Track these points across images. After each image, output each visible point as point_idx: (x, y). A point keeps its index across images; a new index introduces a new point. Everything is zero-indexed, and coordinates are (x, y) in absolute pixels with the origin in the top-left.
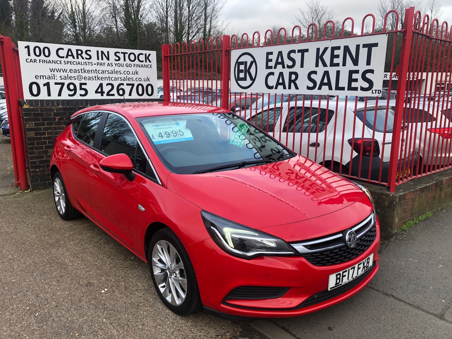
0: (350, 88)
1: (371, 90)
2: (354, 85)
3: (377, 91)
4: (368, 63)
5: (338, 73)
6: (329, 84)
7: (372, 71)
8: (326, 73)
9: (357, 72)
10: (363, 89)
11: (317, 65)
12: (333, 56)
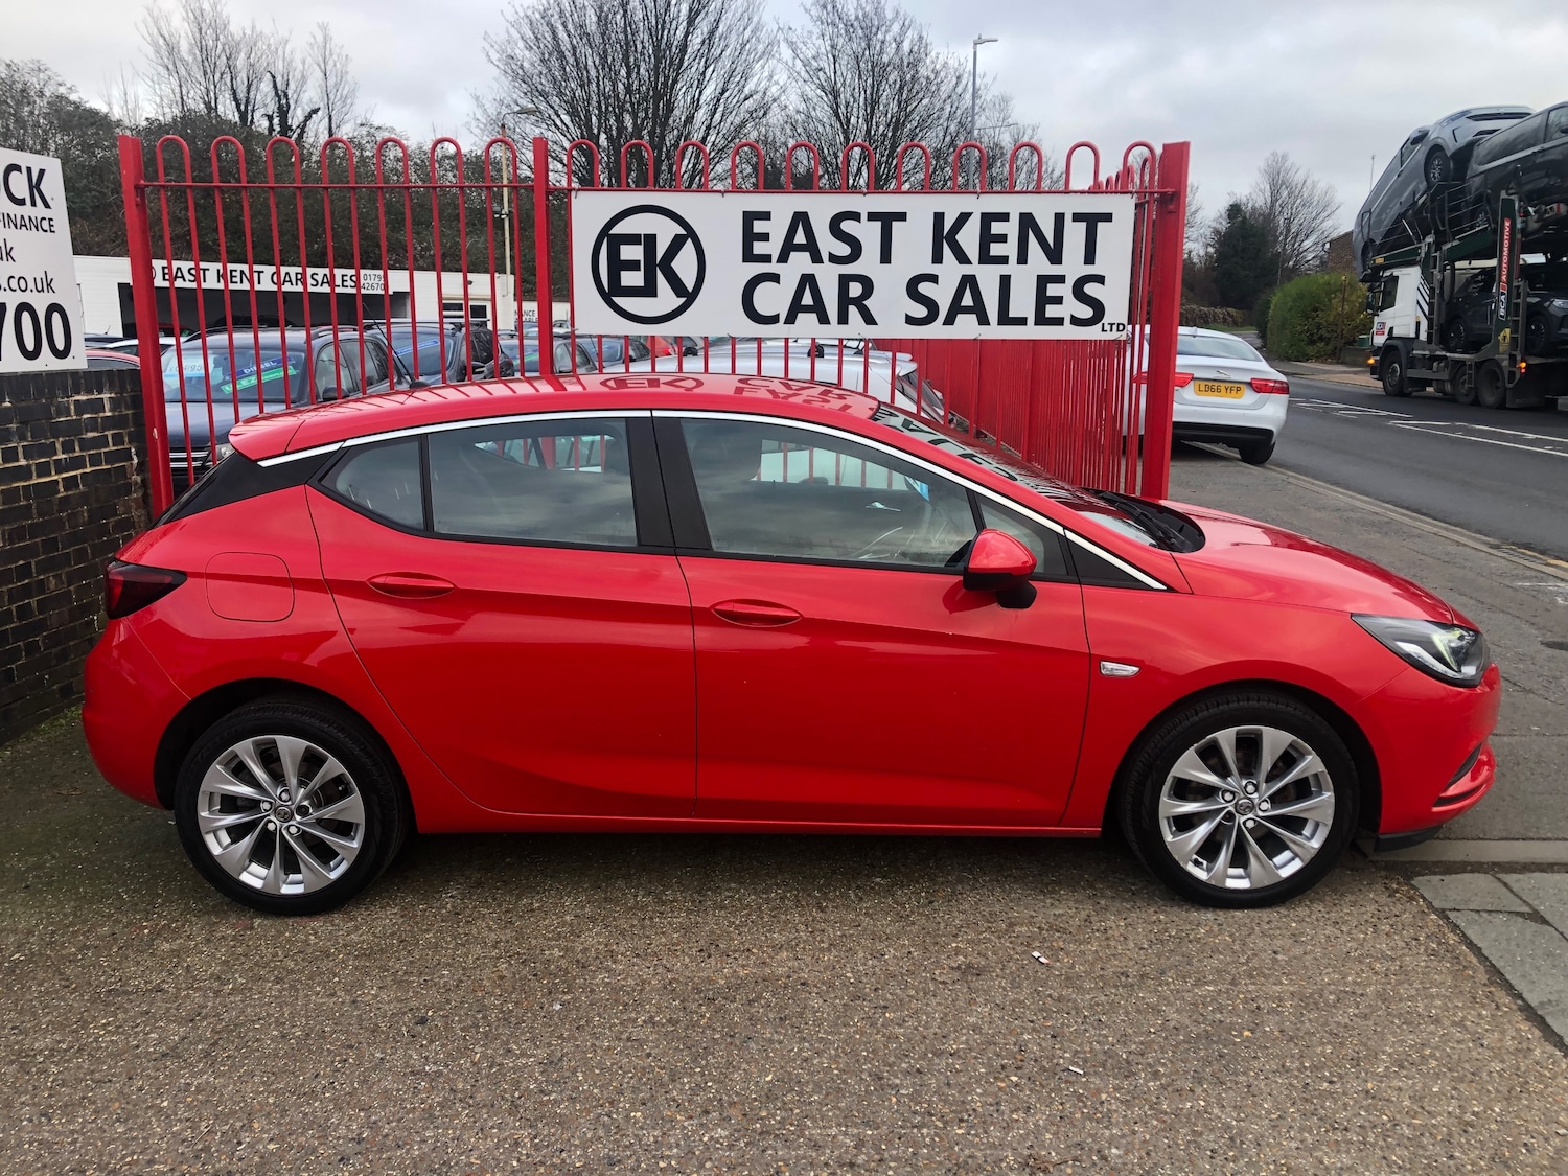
0: (1041, 319)
1: (1100, 324)
2: (1052, 311)
3: (1115, 327)
4: (1090, 258)
5: (1005, 281)
6: (979, 310)
7: (1100, 279)
8: (969, 282)
9: (1060, 279)
10: (1076, 321)
11: (937, 258)
12: (987, 238)
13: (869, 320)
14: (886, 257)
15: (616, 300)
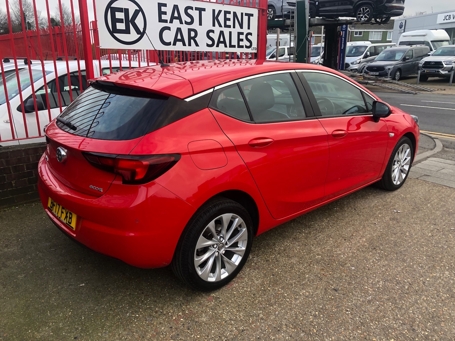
0: (239, 46)
1: (251, 48)
2: (241, 43)
3: (254, 49)
4: (249, 28)
5: (230, 33)
6: (224, 42)
7: (251, 34)
8: (222, 33)
9: (242, 34)
10: (247, 47)
11: (214, 25)
12: (226, 19)
13: (197, 45)
14: (200, 24)
15: (115, 34)
